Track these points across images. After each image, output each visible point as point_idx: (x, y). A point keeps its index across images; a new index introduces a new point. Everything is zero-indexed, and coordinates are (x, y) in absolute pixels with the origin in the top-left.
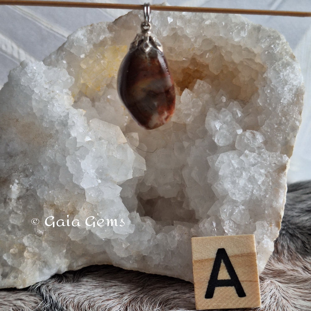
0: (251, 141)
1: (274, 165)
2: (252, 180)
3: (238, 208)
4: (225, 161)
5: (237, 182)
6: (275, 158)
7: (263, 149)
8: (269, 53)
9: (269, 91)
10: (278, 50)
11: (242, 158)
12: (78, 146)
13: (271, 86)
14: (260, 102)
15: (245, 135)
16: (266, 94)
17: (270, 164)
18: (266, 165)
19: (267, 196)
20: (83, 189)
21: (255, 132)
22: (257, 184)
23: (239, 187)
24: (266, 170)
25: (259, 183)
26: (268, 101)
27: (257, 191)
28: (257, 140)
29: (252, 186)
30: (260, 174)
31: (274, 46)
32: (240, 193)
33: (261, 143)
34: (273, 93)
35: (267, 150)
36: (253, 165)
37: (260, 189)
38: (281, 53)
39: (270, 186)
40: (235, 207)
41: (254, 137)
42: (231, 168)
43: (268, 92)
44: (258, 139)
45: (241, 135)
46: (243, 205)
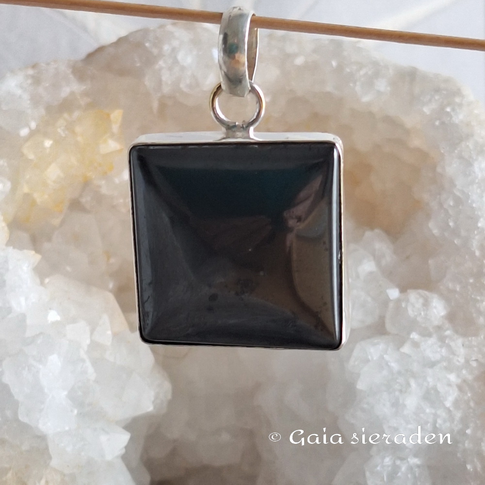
0: (422, 313)
1: (474, 364)
2: (431, 396)
3: (405, 461)
4: (370, 357)
5: (401, 401)
6: (475, 349)
7: (447, 329)
8: (443, 123)
9: (451, 203)
10: (461, 117)
11: (406, 349)
12: (29, 334)
13: (455, 192)
14: (434, 228)
15: (408, 301)
16: (446, 211)
17: (467, 361)
18: (458, 363)
19: (468, 431)
20: (43, 438)
21: (426, 293)
22: (444, 405)
23: (405, 412)
24: (458, 376)
25: (448, 404)
26: (451, 224)
27: (445, 421)
28: (435, 311)
29: (433, 411)
30: (449, 385)
31: (453, 110)
32: (410, 426)
33: (442, 317)
34: (460, 207)
35: (457, 332)
36: (432, 364)
37: (451, 418)
38: (468, 124)
39: (471, 410)
40: (398, 462)
41: (426, 304)
42: (385, 372)
43: (450, 206)
44: (435, 307)
45: (398, 301)
46: (416, 456)
